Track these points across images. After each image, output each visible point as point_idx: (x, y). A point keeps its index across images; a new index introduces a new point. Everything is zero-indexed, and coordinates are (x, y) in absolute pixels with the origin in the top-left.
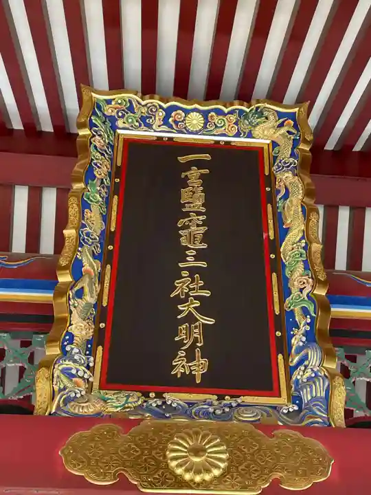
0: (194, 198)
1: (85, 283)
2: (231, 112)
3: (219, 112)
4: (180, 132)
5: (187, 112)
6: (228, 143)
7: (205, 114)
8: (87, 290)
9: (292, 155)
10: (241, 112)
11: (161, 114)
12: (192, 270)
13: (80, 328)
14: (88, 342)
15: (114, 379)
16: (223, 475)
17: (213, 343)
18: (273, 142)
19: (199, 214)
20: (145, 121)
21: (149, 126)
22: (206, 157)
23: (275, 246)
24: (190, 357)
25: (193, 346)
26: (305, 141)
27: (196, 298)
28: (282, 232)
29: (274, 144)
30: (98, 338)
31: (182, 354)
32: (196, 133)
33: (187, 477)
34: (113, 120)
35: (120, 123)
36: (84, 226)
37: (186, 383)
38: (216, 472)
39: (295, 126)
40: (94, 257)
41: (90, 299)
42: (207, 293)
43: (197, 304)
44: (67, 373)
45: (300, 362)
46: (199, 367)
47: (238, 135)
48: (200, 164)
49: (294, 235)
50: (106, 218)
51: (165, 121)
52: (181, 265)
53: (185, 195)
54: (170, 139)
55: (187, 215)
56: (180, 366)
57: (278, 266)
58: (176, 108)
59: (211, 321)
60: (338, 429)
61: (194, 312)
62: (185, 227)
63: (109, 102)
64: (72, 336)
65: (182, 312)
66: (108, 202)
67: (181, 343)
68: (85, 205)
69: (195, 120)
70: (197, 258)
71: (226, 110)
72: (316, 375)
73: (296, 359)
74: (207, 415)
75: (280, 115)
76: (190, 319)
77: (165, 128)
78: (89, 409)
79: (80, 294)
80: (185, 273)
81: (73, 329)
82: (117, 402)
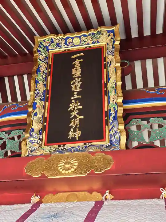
0: (77, 72)
1: (37, 110)
2: (89, 35)
3: (85, 36)
4: (72, 46)
5: (73, 38)
6: (90, 47)
7: (80, 37)
8: (38, 113)
9: (113, 48)
10: (93, 34)
11: (63, 42)
12: (76, 100)
13: (36, 126)
14: (40, 130)
15: (50, 141)
16: (76, 169)
17: (83, 126)
18: (107, 43)
19: (79, 77)
20: (58, 45)
21: (61, 47)
22: (82, 54)
23: (106, 85)
24: (75, 131)
25: (76, 127)
26: (117, 40)
27: (77, 109)
28: (108, 79)
30: (44, 128)
31: (72, 130)
32: (78, 46)
33: (64, 172)
34: (47, 47)
35: (50, 48)
36: (36, 90)
37: (74, 140)
38: (73, 170)
39: (114, 35)
40: (41, 100)
41: (40, 115)
42: (81, 107)
43: (78, 112)
44: (31, 142)
45: (112, 128)
46: (78, 134)
47: (93, 43)
48: (79, 58)
49: (112, 80)
50: (45, 85)
51: (66, 44)
52: (72, 98)
53: (74, 71)
54: (69, 50)
55: (74, 79)
56: (71, 134)
57: (107, 93)
58: (68, 38)
59: (82, 117)
61: (77, 115)
62: (74, 83)
63: (44, 41)
64: (33, 129)
65: (72, 115)
66: (46, 79)
67: (72, 127)
68: (37, 82)
69: (76, 41)
70: (78, 95)
71: (87, 34)
72: (116, 132)
74: (77, 150)
75: (108, 31)
76: (75, 117)
77: (66, 46)
78: (39, 153)
79: (36, 114)
80: (73, 101)
81: (33, 127)
82: (47, 149)
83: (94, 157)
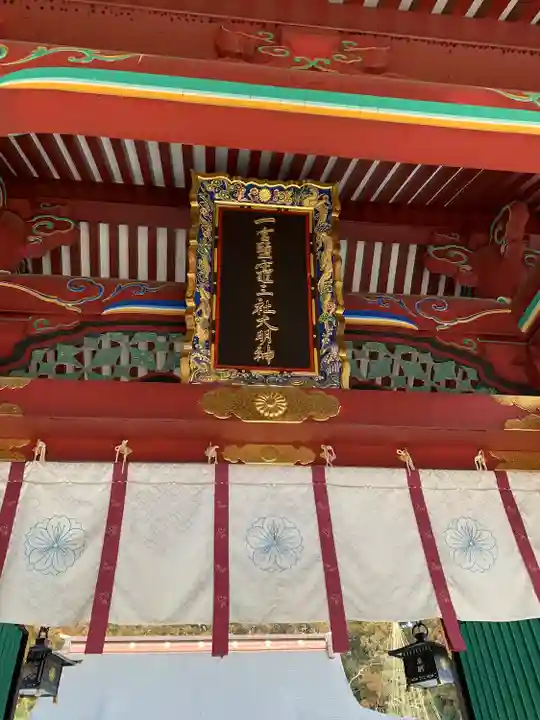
0: (265, 250)
1: (202, 307)
2: (289, 189)
3: (281, 189)
4: (255, 202)
5: (260, 188)
6: (287, 209)
7: (272, 190)
8: (204, 311)
9: (327, 221)
10: (295, 188)
11: (244, 190)
12: (265, 298)
13: (202, 334)
14: (207, 341)
15: (223, 360)
16: (286, 412)
17: (277, 342)
18: (315, 210)
19: (268, 260)
20: (233, 195)
21: (236, 198)
22: (273, 220)
23: (315, 282)
24: (264, 350)
25: (266, 343)
26: (336, 211)
27: (268, 315)
28: (319, 273)
29: (316, 211)
30: (212, 338)
31: (259, 348)
32: (266, 203)
33: (266, 414)
34: (212, 194)
35: (216, 196)
36: (199, 270)
37: (262, 364)
38: (280, 412)
39: (330, 200)
40: (206, 289)
41: (206, 316)
42: (274, 312)
43: (268, 319)
44: (197, 359)
45: (327, 353)
46: (269, 355)
47: (292, 205)
48: (269, 225)
49: (326, 276)
50: (211, 264)
51: (246, 195)
52: (258, 294)
53: (259, 246)
54: (250, 207)
55: (260, 261)
56: (259, 355)
57: (316, 295)
58: (252, 186)
59: (276, 329)
60: (346, 390)
61: (267, 324)
62: (260, 269)
63: (209, 182)
64: (197, 339)
65: (258, 324)
66: (212, 255)
67: (259, 342)
68: (199, 257)
69: (265, 195)
70: (267, 290)
71: (285, 188)
72: (335, 361)
73: (324, 351)
74: (274, 382)
75: (321, 191)
76: (264, 328)
77: (245, 199)
78: (211, 379)
79: (200, 314)
80: (260, 300)
81: (198, 335)
82: (226, 375)
83: (310, 397)
